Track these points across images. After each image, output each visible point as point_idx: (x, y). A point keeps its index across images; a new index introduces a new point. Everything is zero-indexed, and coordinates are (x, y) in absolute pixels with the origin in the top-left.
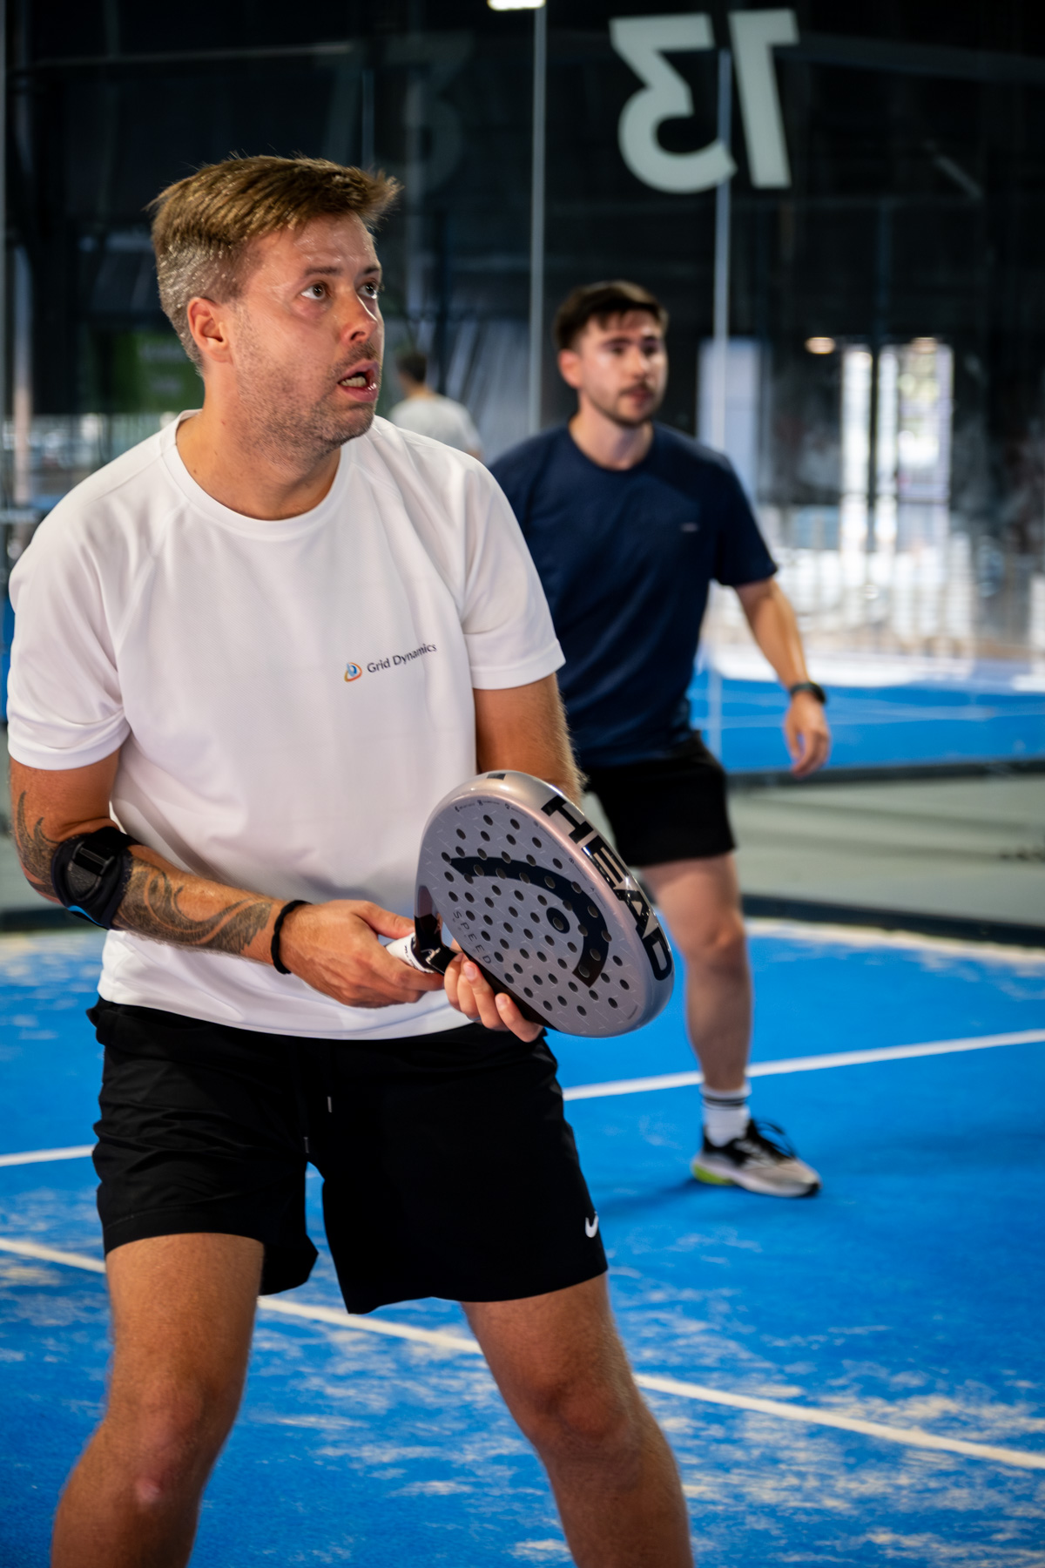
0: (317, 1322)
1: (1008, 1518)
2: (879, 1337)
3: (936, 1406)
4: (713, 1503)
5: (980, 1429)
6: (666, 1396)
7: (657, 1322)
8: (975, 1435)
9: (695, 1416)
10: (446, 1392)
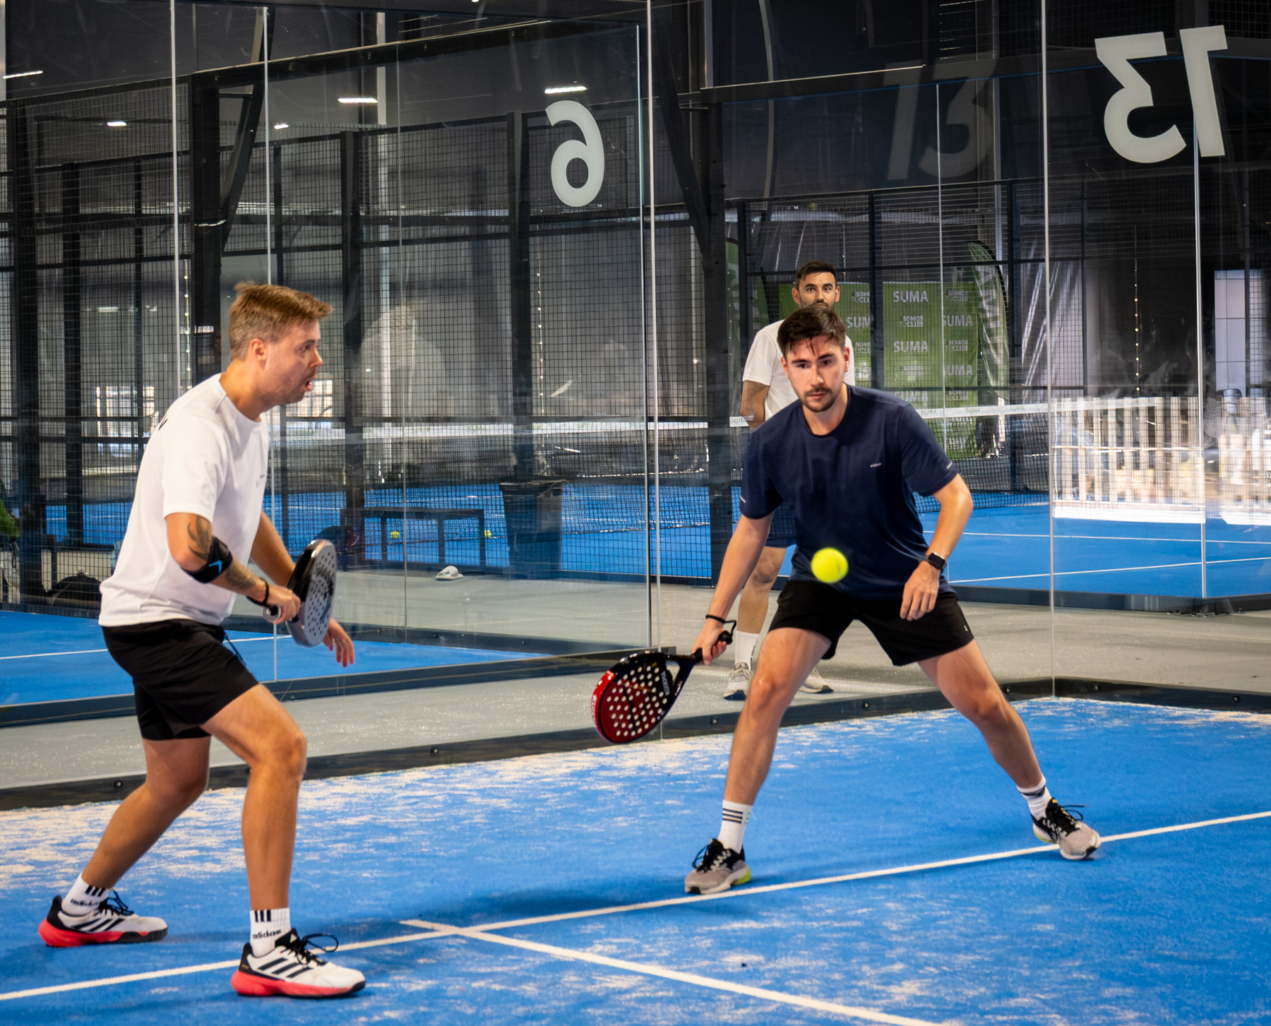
0: (856, 1018)
7: (1106, 1013)
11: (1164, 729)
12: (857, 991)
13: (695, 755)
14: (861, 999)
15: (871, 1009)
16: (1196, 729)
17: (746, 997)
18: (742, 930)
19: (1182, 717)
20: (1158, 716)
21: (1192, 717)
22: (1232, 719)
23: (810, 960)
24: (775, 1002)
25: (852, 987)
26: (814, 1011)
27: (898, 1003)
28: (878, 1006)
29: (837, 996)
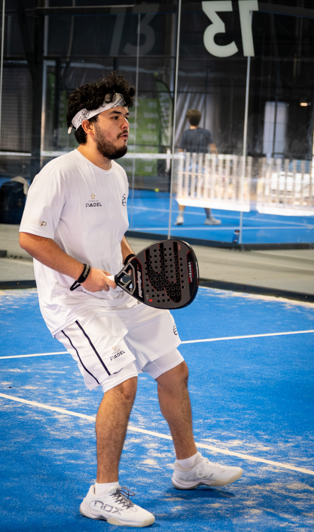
0: (55, 411)
1: (245, 476)
2: (226, 422)
3: (236, 443)
4: (157, 469)
5: (246, 450)
6: (154, 437)
8: (243, 452)
9: (161, 443)
10: (86, 434)
11: (211, 298)
12: (57, 400)
13: (8, 298)
14: (58, 404)
15: (62, 408)
16: (225, 299)
17: (10, 400)
18: (13, 373)
19: (220, 294)
20: (210, 293)
21: (224, 294)
22: (241, 296)
23: (40, 387)
24: (22, 403)
25: (55, 399)
26: (37, 408)
27: (74, 406)
28: (65, 407)
29: (48, 402)
